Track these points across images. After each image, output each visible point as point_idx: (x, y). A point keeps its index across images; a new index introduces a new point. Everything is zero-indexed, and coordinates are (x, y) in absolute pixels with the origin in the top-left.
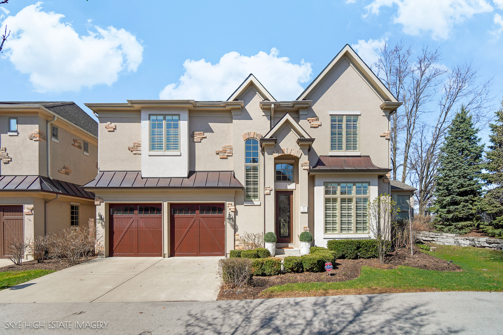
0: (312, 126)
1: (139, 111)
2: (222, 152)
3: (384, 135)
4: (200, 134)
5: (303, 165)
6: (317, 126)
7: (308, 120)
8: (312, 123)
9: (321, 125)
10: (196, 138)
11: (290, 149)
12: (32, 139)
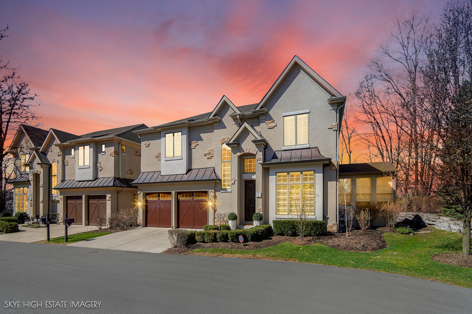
0: (269, 127)
1: (160, 132)
2: (208, 154)
3: (332, 127)
4: (194, 143)
5: (258, 160)
6: (273, 127)
7: (266, 123)
8: (269, 125)
9: (276, 126)
10: (193, 146)
11: (249, 149)
12: (111, 156)
